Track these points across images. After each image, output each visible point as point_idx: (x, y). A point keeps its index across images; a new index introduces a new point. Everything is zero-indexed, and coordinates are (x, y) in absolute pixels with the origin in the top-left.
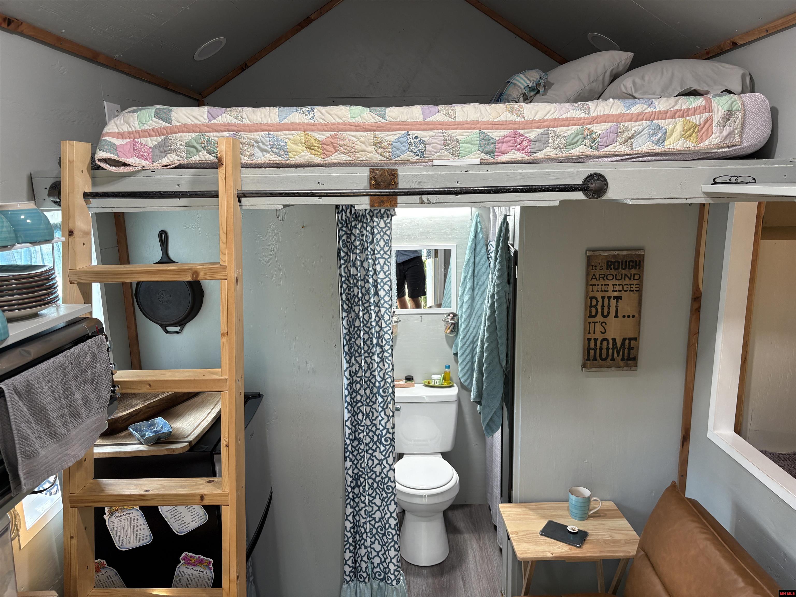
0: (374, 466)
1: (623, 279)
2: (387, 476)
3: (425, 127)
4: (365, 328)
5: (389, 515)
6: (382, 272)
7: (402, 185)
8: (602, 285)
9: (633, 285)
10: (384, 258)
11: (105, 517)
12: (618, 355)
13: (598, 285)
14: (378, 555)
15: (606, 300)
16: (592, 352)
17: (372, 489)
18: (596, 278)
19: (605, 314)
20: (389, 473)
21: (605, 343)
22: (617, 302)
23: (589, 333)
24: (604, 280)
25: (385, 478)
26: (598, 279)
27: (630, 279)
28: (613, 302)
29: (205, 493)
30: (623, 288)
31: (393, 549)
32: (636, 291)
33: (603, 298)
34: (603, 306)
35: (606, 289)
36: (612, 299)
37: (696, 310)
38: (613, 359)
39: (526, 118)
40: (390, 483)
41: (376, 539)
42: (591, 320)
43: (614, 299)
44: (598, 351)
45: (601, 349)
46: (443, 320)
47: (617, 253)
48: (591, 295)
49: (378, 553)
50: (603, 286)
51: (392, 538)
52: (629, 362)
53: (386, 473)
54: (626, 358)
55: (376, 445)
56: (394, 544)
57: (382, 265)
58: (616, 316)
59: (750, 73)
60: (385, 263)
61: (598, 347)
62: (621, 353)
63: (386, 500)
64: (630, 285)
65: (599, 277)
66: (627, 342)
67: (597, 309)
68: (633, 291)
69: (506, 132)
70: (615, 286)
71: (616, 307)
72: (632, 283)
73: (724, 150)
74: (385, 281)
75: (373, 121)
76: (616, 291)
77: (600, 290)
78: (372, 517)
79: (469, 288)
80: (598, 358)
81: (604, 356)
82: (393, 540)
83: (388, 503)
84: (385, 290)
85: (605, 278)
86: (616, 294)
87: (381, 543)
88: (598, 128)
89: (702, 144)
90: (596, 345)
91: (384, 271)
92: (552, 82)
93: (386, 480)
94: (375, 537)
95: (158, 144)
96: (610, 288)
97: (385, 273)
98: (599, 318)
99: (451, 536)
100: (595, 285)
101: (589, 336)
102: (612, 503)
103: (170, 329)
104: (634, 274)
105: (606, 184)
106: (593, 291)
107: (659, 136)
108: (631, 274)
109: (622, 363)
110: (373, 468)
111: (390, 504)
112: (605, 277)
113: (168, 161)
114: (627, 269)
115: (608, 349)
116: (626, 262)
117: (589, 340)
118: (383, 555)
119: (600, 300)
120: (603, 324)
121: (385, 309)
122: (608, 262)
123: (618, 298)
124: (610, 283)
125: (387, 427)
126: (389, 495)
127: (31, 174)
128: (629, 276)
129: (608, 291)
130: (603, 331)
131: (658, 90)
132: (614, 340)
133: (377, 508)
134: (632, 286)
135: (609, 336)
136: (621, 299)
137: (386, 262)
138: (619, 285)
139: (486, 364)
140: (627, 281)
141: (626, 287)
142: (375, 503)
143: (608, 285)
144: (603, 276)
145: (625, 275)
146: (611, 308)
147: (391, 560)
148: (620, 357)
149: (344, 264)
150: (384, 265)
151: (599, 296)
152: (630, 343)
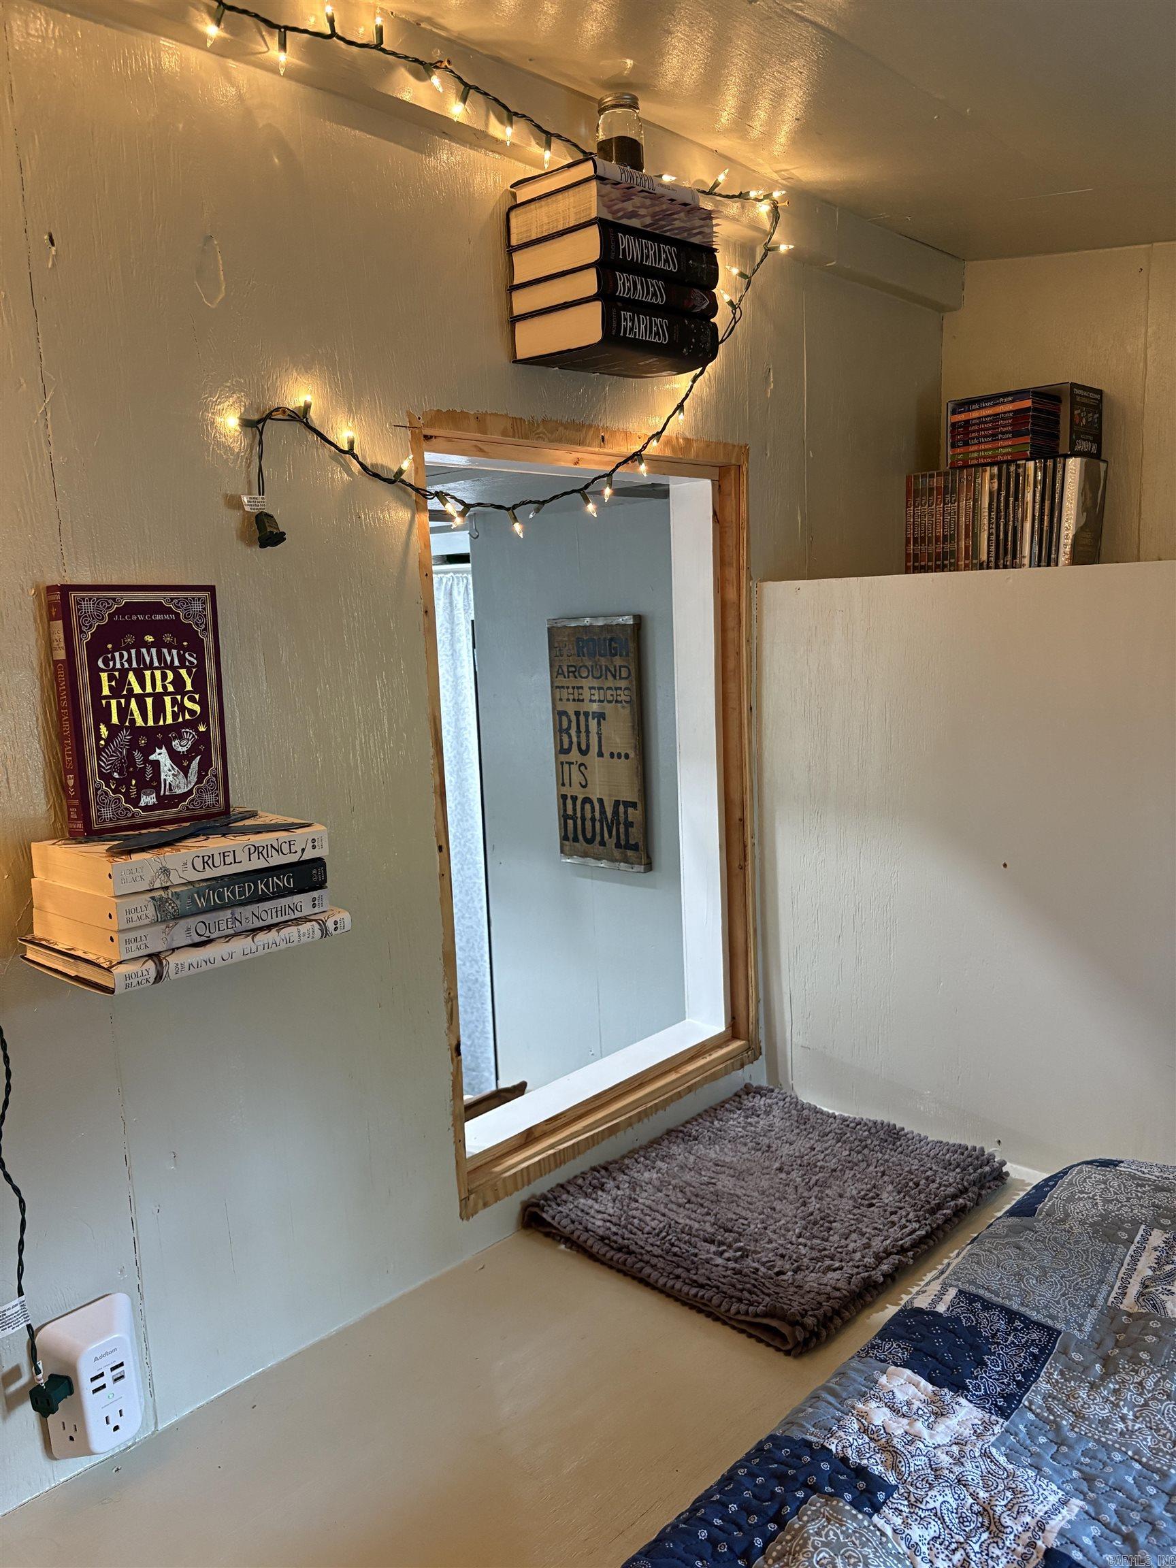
1: (604, 677)
8: (573, 688)
9: (620, 689)
12: (610, 836)
13: (568, 688)
15: (582, 718)
16: (570, 822)
18: (563, 674)
19: (584, 747)
21: (588, 806)
22: (599, 723)
23: (563, 784)
24: (576, 677)
26: (566, 674)
27: (614, 677)
28: (593, 724)
30: (605, 695)
32: (625, 702)
33: (577, 714)
34: (578, 731)
35: (581, 697)
36: (590, 718)
38: (603, 843)
42: (563, 758)
43: (593, 719)
44: (579, 822)
45: (583, 819)
47: (587, 621)
48: (559, 708)
50: (576, 690)
52: (630, 853)
54: (623, 843)
58: (600, 754)
61: (579, 815)
62: (614, 833)
64: (616, 689)
65: (569, 672)
66: (622, 808)
67: (570, 737)
68: (621, 702)
70: (593, 691)
71: (598, 733)
72: (618, 686)
76: (594, 701)
77: (571, 697)
80: (580, 837)
81: (589, 835)
85: (576, 674)
86: (595, 707)
90: (574, 810)
96: (586, 694)
98: (574, 755)
100: (563, 687)
101: (564, 791)
104: (620, 667)
106: (561, 700)
108: (615, 667)
109: (617, 853)
112: (579, 671)
114: (609, 657)
115: (593, 820)
116: (604, 640)
117: (564, 797)
119: (573, 718)
120: (582, 768)
122: (578, 640)
123: (601, 716)
124: (586, 683)
128: (613, 670)
129: (583, 700)
130: (584, 784)
132: (601, 801)
134: (619, 692)
135: (595, 793)
136: (604, 719)
138: (599, 689)
140: (610, 682)
141: (609, 692)
143: (582, 688)
144: (574, 669)
145: (607, 669)
146: (590, 735)
148: (614, 840)
151: (571, 708)
152: (626, 812)
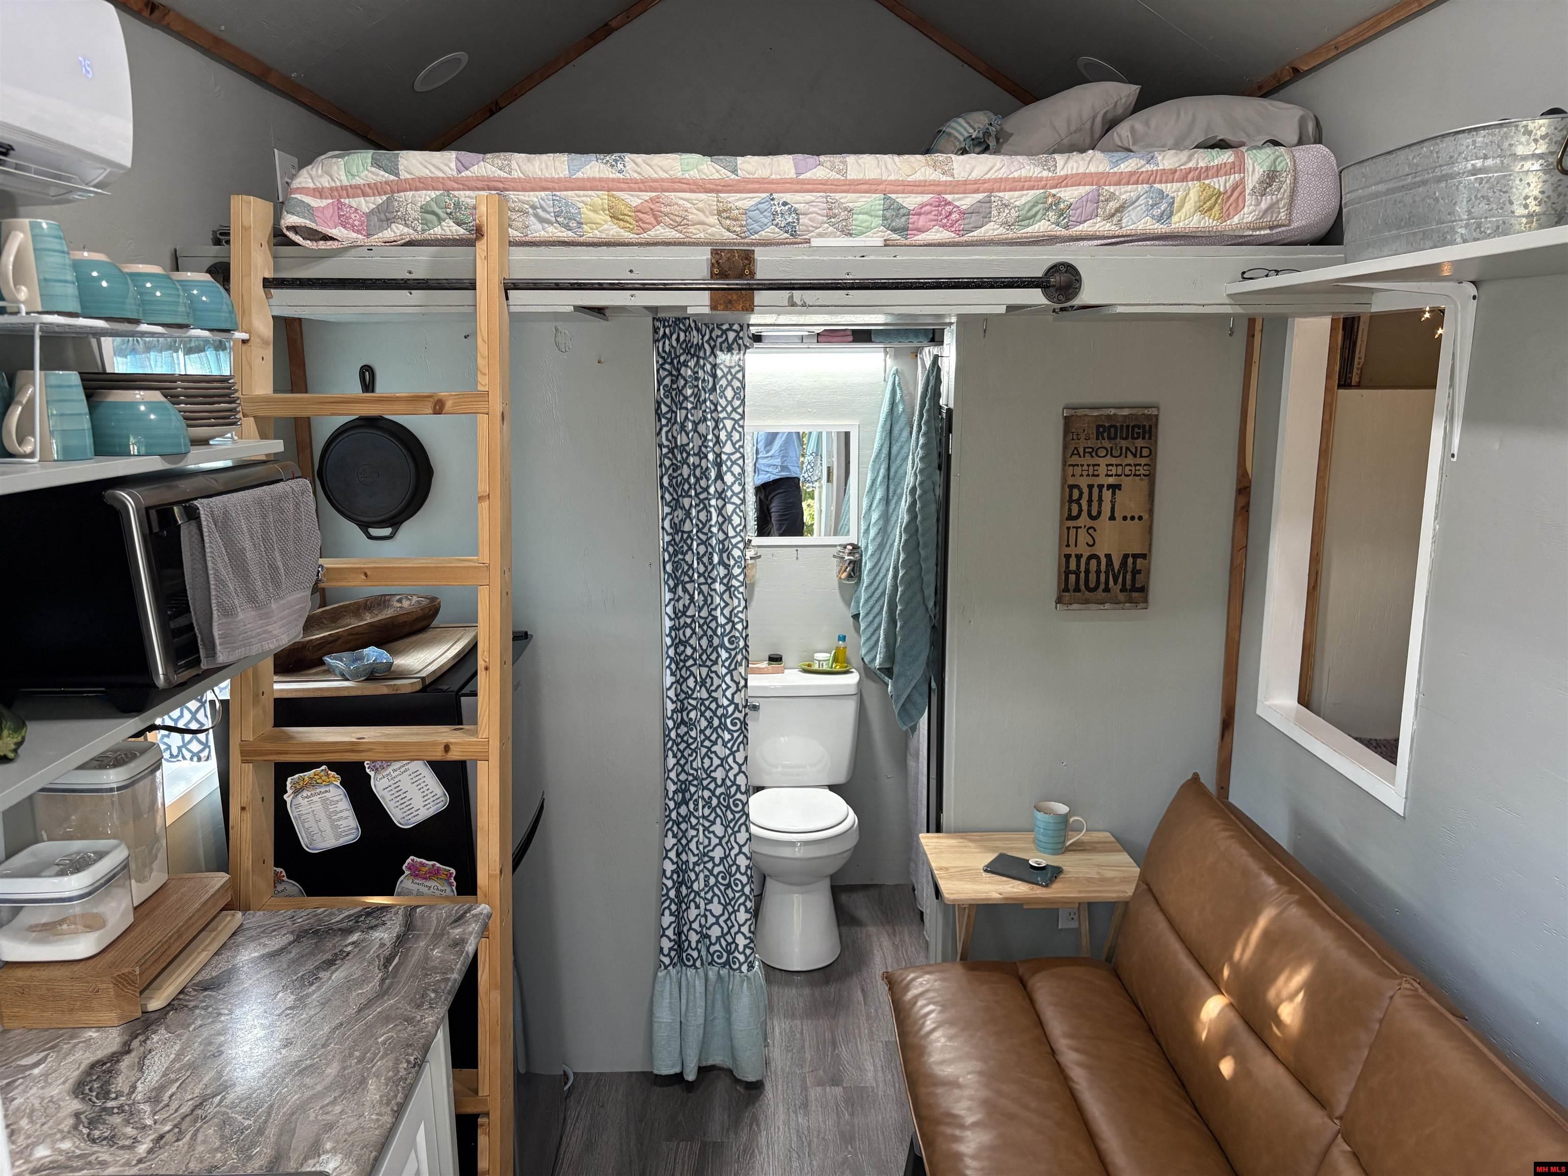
0: (712, 768)
1: (1123, 455)
2: (734, 783)
3: (798, 187)
4: (700, 535)
5: (736, 850)
6: (729, 442)
7: (762, 273)
8: (1088, 465)
9: (1140, 465)
10: (733, 419)
11: (285, 797)
12: (1116, 583)
13: (1082, 465)
14: (717, 923)
15: (1096, 491)
16: (1072, 577)
17: (709, 808)
18: (1078, 454)
19: (1094, 513)
20: (738, 778)
21: (1093, 562)
22: (1114, 494)
23: (1068, 546)
24: (1092, 457)
25: (731, 786)
26: (1082, 454)
27: (1135, 456)
28: (1107, 495)
29: (452, 740)
30: (1123, 470)
31: (742, 908)
32: (1144, 475)
33: (1091, 487)
34: (1090, 501)
35: (1096, 473)
36: (1105, 489)
37: (1243, 508)
38: (1107, 590)
39: (956, 176)
40: (739, 796)
41: (715, 895)
42: (1070, 524)
43: (1108, 490)
44: (1082, 575)
45: (1087, 572)
46: (834, 556)
47: (1112, 412)
48: (1071, 481)
49: (718, 918)
50: (1091, 467)
51: (742, 890)
52: (1135, 595)
53: (732, 779)
54: (1128, 587)
55: (717, 733)
56: (745, 901)
57: (729, 430)
58: (1112, 518)
59: (1316, 117)
60: (734, 427)
61: (1083, 568)
62: (1120, 580)
63: (732, 825)
64: (1135, 465)
65: (1085, 452)
66: (1130, 560)
67: (1080, 506)
68: (1139, 475)
69: (926, 198)
70: (1110, 468)
71: (1111, 501)
72: (1138, 462)
73: (1262, 232)
74: (734, 457)
75: (716, 176)
76: (1111, 476)
77: (1085, 473)
78: (709, 857)
79: (880, 500)
80: (1083, 587)
81: (1092, 584)
82: (744, 894)
83: (736, 829)
84: (733, 474)
85: (1094, 454)
86: (1111, 480)
87: (723, 901)
88: (1069, 194)
89: (1228, 222)
90: (1078, 566)
91: (732, 441)
92: (1010, 132)
93: (733, 789)
94: (713, 892)
95: (377, 207)
96: (1102, 470)
97: (734, 445)
98: (1084, 520)
99: (845, 929)
100: (1077, 465)
101: (1068, 551)
102: (1108, 834)
103: (374, 532)
104: (1141, 448)
105: (1079, 280)
106: (1073, 475)
107: (1162, 208)
108: (1136, 448)
109: (1122, 597)
110: (711, 771)
111: (739, 831)
112: (1094, 452)
113: (393, 235)
114: (1130, 440)
115: (1098, 572)
116: (1128, 426)
117: (1068, 557)
118: (725, 922)
119: (1086, 490)
120: (1091, 531)
121: (734, 506)
122: (1098, 427)
123: (1114, 488)
124: (1103, 462)
125: (735, 701)
126: (737, 816)
127: (176, 251)
128: (1134, 451)
129: (1098, 475)
130: (1091, 543)
131: (1170, 142)
132: (1109, 557)
133: (717, 841)
134: (1138, 468)
135: (1101, 551)
136: (1120, 489)
137: (736, 426)
138: (1117, 466)
139: (901, 605)
140: (1130, 460)
141: (1128, 468)
142: (713, 832)
143: (1099, 465)
144: (1090, 450)
145: (1127, 448)
146: (1103, 504)
147: (739, 928)
148: (1119, 586)
149: (667, 425)
150: (732, 431)
151: (1084, 483)
152: (1134, 563)
